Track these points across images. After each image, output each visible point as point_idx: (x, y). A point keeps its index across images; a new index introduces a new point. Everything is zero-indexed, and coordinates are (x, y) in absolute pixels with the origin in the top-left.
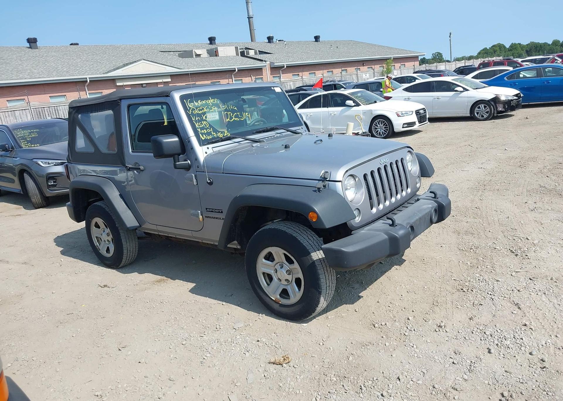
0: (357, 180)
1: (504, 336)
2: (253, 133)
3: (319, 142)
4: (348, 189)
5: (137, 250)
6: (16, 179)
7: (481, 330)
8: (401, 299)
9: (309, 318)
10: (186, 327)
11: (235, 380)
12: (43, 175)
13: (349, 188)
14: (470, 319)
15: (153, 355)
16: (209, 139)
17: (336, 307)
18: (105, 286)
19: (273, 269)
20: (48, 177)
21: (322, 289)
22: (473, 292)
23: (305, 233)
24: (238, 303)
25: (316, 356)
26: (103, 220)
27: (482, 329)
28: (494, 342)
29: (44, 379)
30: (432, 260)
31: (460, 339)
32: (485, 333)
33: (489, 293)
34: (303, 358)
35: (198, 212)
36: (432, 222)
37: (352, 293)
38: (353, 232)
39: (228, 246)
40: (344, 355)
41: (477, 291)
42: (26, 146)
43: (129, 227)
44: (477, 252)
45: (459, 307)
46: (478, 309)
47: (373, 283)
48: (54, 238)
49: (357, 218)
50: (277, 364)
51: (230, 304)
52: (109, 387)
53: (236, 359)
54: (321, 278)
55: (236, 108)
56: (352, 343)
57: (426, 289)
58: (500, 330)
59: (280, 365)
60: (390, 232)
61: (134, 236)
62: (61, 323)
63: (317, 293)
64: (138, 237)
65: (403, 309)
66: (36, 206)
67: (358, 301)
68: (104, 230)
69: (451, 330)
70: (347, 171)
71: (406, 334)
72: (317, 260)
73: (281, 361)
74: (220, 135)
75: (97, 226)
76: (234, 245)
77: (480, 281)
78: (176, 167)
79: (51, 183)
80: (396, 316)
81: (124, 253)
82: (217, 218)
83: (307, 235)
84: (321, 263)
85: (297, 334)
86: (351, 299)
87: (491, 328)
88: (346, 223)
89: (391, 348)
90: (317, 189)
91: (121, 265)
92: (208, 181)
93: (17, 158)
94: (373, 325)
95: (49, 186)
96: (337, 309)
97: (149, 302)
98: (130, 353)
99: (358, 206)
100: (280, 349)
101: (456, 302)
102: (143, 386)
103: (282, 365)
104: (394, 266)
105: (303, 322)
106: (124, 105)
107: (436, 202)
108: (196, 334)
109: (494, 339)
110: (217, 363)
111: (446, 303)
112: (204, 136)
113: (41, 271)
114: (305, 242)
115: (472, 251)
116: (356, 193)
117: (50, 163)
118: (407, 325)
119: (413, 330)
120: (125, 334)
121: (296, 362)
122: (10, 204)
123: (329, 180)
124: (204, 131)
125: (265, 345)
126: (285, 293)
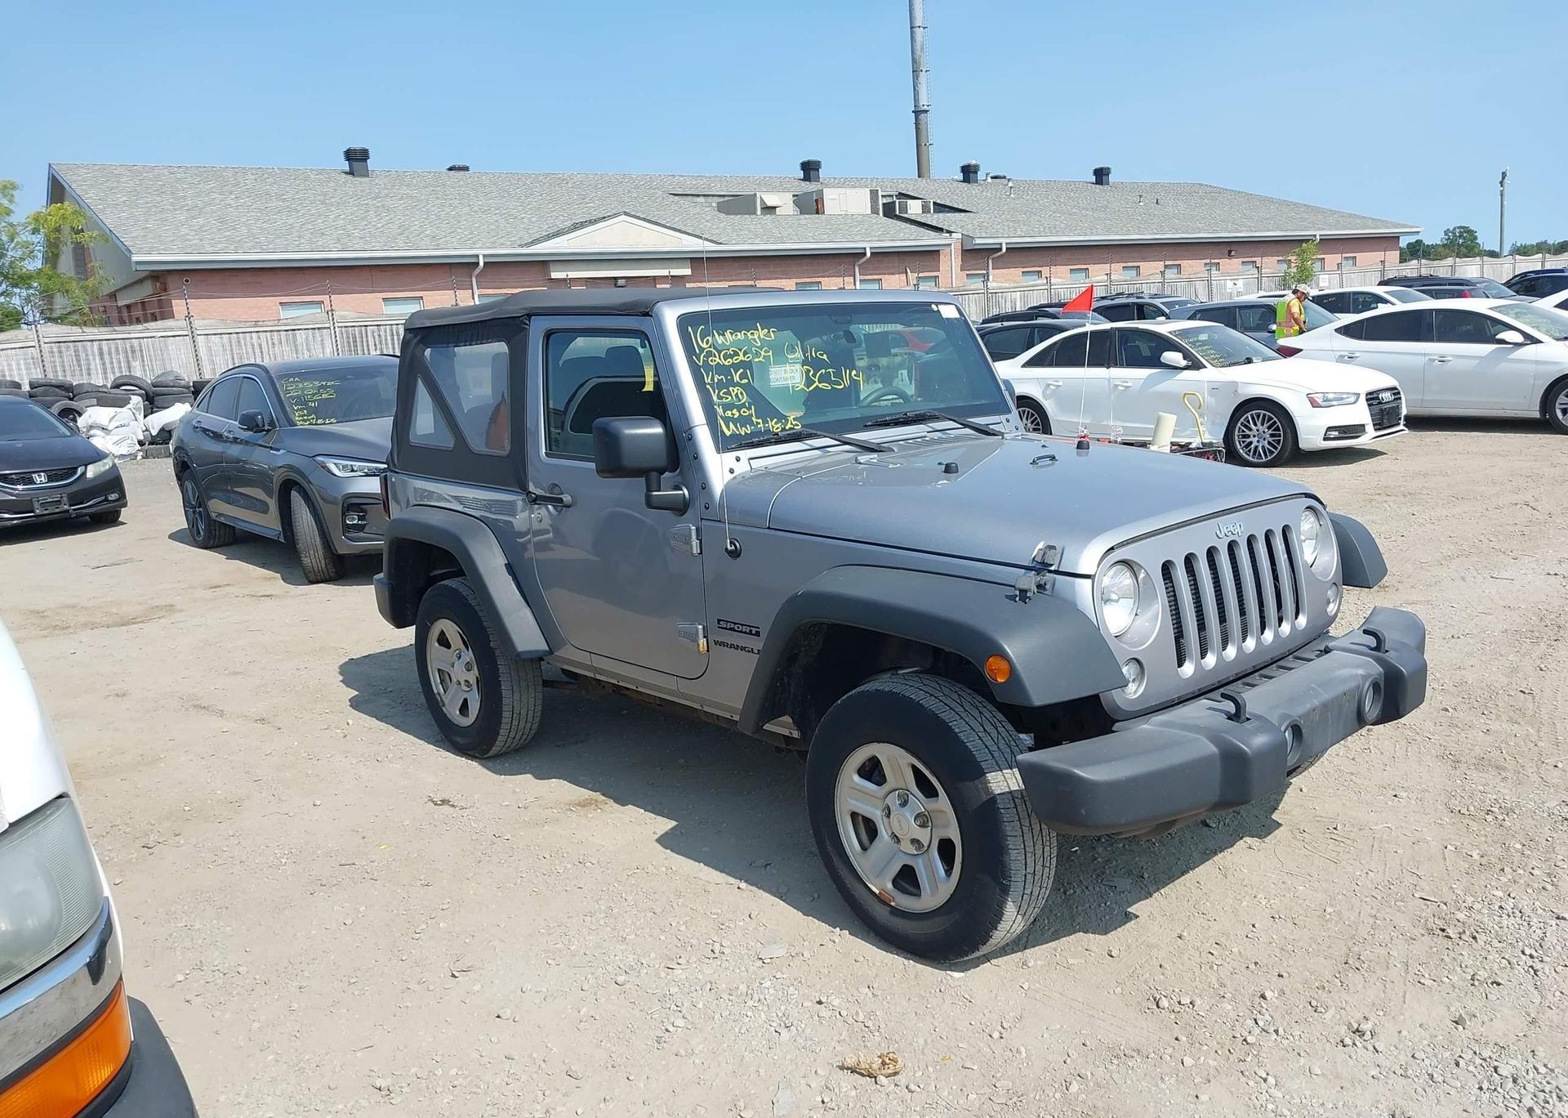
0: (1142, 575)
1: (1557, 1087)
2: (866, 426)
3: (1048, 461)
4: (1112, 600)
5: (539, 714)
6: (273, 504)
7: (1485, 1060)
8: (1249, 936)
9: (970, 957)
10: (633, 936)
11: (742, 1100)
12: (335, 497)
13: (1114, 597)
14: (1456, 1022)
15: (536, 1002)
16: (743, 434)
17: (1056, 937)
18: (444, 802)
19: (881, 805)
20: (345, 505)
21: (1013, 879)
22: (1477, 942)
23: (977, 714)
24: (781, 891)
25: (975, 1067)
26: (460, 628)
27: (1490, 1058)
28: (1520, 1102)
29: (256, 1025)
30: (1362, 833)
31: (1416, 1079)
32: (1496, 1072)
33: (1528, 951)
34: (938, 1067)
35: (697, 629)
36: (1361, 721)
37: (1108, 903)
38: (1116, 726)
39: (767, 727)
40: (1055, 1077)
41: (1490, 939)
42: (305, 421)
43: (522, 652)
44: (1507, 824)
45: (1428, 982)
46: (1484, 995)
47: (1173, 881)
48: (340, 664)
49: (1132, 687)
50: (863, 1075)
51: (759, 888)
52: (413, 1070)
53: (753, 1042)
54: (1010, 847)
55: (825, 357)
56: (1083, 1044)
57: (1330, 914)
58: (1545, 1066)
59: (871, 1077)
60: (1227, 736)
61: (534, 677)
62: (321, 885)
63: (998, 890)
64: (543, 681)
65: (1252, 966)
66: (312, 577)
67: (1123, 927)
68: (460, 653)
69: (1392, 1048)
70: (1112, 548)
71: (1249, 1039)
72: (1004, 793)
73: (875, 1066)
74: (773, 427)
75: (444, 641)
76: (783, 726)
77: (1505, 911)
78: (650, 503)
79: (352, 521)
80: (1229, 983)
81: (504, 720)
82: (743, 649)
83: (979, 720)
84: (1013, 806)
85: (930, 999)
86: (1101, 919)
87: (1519, 1056)
88: (1096, 697)
89: (1197, 1075)
90: (1018, 593)
91: (494, 750)
92: (729, 547)
93: (278, 450)
94: (1155, 1000)
95: (347, 528)
96: (1057, 941)
97: (548, 857)
98: (477, 988)
99: (1137, 651)
100: (877, 1034)
101: (1420, 968)
102: (498, 1081)
103: (875, 1077)
104: (1244, 839)
105: (953, 968)
106: (537, 329)
107: (1379, 661)
108: (656, 958)
109: (1523, 1091)
110: (701, 1046)
111: (1385, 964)
112: (731, 425)
113: (296, 743)
114: (972, 739)
115: (1489, 818)
116: (1136, 615)
117: (355, 469)
118: (1255, 1012)
119: (1271, 1030)
120: (473, 936)
121: (917, 1075)
122: (251, 567)
123: (1055, 570)
124: (732, 414)
125: (838, 1016)
126: (907, 878)
